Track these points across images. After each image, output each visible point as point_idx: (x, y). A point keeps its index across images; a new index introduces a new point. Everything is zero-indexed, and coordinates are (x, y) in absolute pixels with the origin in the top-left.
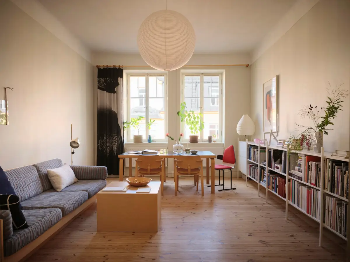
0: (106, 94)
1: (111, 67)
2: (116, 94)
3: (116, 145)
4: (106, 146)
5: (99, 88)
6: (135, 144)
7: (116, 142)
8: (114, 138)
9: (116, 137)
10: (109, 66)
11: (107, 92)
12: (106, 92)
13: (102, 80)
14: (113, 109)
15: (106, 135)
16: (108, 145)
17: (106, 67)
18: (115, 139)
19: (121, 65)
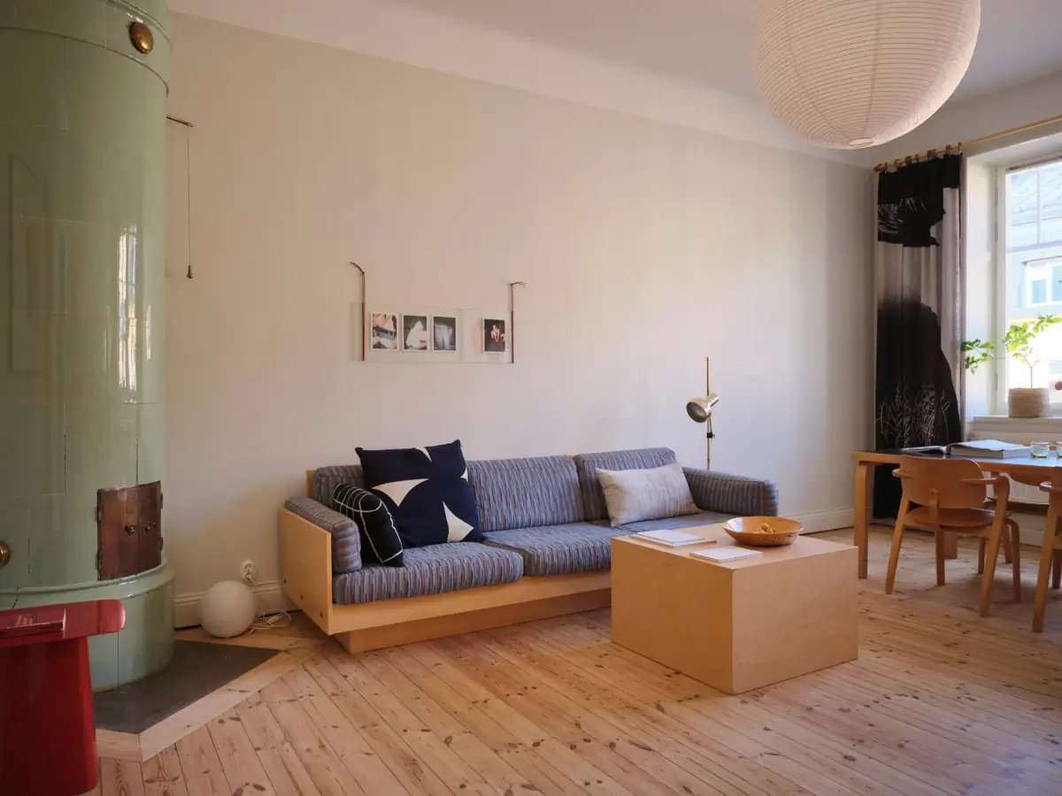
0: (902, 253)
1: (920, 161)
2: (933, 248)
3: (931, 425)
4: (902, 424)
5: (882, 237)
6: (1012, 420)
7: (930, 413)
8: (926, 400)
9: (932, 394)
10: (913, 157)
11: (905, 246)
12: (901, 245)
13: (894, 208)
14: (923, 301)
15: (901, 390)
16: (907, 420)
17: (904, 165)
18: (929, 400)
19: (954, 144)
